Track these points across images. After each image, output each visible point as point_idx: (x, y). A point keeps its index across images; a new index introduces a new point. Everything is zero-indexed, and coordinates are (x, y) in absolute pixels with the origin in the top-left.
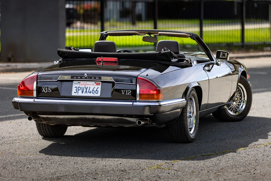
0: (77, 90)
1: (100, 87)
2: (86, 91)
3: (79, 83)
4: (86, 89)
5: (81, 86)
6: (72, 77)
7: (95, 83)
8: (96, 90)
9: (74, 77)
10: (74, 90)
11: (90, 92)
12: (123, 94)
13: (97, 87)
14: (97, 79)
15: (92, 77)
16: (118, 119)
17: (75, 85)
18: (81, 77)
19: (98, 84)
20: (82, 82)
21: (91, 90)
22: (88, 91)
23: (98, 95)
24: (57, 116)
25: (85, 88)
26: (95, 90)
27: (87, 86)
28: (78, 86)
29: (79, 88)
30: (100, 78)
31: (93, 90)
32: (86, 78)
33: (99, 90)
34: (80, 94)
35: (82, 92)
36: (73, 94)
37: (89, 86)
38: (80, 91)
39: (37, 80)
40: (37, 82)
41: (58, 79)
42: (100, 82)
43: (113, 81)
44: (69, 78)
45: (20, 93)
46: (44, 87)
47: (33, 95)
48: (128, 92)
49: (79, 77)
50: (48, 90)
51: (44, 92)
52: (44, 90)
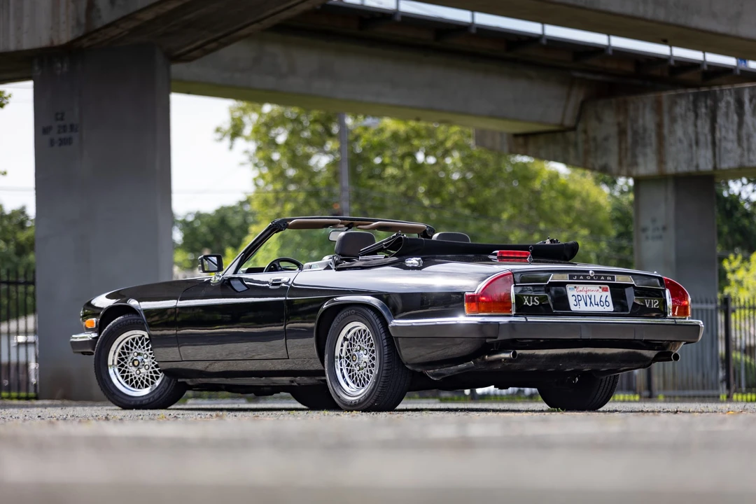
0: (577, 300)
1: (608, 293)
2: (591, 302)
3: (575, 287)
4: (590, 299)
5: (581, 294)
6: (571, 277)
7: (600, 287)
8: (606, 301)
9: (574, 276)
10: (572, 301)
11: (598, 305)
12: (647, 306)
13: (604, 294)
14: (609, 280)
15: (601, 276)
17: (571, 291)
18: (585, 278)
19: (605, 290)
20: (581, 287)
21: (598, 300)
22: (593, 303)
23: (611, 309)
25: (588, 297)
26: (603, 299)
27: (589, 293)
28: (575, 293)
29: (580, 298)
30: (613, 279)
31: (601, 301)
32: (592, 278)
33: (609, 299)
34: (582, 308)
35: (586, 305)
36: (573, 308)
37: (593, 294)
38: (582, 303)
39: (515, 283)
40: (515, 286)
41: (550, 280)
42: (607, 286)
43: (633, 283)
44: (565, 278)
45: (482, 308)
46: (526, 296)
47: (511, 312)
48: (654, 304)
49: (581, 277)
50: (534, 301)
51: (526, 305)
52: (526, 301)
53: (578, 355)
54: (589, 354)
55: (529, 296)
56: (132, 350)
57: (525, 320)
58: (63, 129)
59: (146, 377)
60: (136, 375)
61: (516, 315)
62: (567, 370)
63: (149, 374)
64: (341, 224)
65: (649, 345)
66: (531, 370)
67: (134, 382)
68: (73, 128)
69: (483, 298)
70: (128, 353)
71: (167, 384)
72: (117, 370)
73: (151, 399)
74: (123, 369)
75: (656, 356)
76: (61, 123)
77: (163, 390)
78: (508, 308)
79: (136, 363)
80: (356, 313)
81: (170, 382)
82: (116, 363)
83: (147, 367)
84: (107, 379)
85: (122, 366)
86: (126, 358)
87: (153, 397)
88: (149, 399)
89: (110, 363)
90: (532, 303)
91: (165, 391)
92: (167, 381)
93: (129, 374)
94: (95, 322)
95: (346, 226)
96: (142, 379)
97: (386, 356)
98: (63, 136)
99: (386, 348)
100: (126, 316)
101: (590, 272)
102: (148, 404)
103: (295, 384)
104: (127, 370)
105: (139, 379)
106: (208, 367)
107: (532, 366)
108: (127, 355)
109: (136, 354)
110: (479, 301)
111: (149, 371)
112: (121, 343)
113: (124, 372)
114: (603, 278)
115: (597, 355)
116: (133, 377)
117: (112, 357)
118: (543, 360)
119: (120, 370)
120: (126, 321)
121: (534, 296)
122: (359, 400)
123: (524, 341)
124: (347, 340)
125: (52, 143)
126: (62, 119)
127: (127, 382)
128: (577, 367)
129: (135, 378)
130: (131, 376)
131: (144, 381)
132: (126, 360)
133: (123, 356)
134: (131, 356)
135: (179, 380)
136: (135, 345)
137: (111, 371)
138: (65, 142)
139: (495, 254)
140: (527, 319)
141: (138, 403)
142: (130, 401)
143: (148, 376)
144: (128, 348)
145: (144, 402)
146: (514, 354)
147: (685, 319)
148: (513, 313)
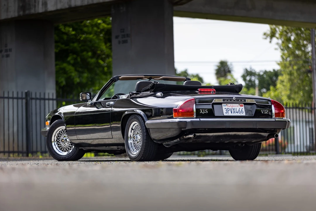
0: (227, 111)
1: (243, 107)
2: (234, 112)
3: (227, 105)
4: (234, 110)
5: (229, 108)
7: (239, 105)
8: (242, 111)
9: (225, 100)
10: (224, 111)
11: (237, 113)
12: (263, 113)
13: (241, 108)
14: (243, 101)
16: (254, 134)
17: (225, 107)
18: (231, 100)
19: (241, 106)
20: (229, 105)
21: (238, 110)
22: (235, 112)
23: (244, 114)
24: (208, 134)
25: (232, 109)
26: (240, 110)
27: (233, 108)
28: (226, 107)
29: (228, 110)
30: (245, 101)
31: (239, 111)
32: (234, 101)
33: (244, 110)
34: (230, 114)
35: (232, 113)
36: (225, 114)
37: (235, 108)
38: (230, 112)
39: (196, 103)
40: (196, 105)
41: (213, 102)
42: (243, 104)
43: (255, 102)
44: (221, 101)
45: (180, 115)
46: (201, 109)
47: (194, 116)
48: (266, 112)
49: (229, 100)
50: (205, 111)
51: (201, 113)
52: (201, 111)
53: (229, 135)
54: (235, 135)
55: (203, 109)
56: (62, 135)
57: (199, 120)
58: (124, 36)
59: (67, 147)
60: (63, 146)
61: (196, 118)
62: (226, 142)
63: (69, 146)
64: (145, 78)
65: (264, 131)
66: (207, 142)
67: (63, 149)
68: (128, 36)
69: (181, 110)
70: (60, 136)
71: (75, 150)
72: (56, 144)
73: (69, 157)
74: (58, 143)
75: (268, 135)
76: (123, 33)
77: (74, 152)
78: (192, 115)
79: (63, 141)
80: (135, 117)
81: (77, 149)
82: (55, 140)
83: (68, 142)
84: (52, 148)
85: (58, 142)
86: (60, 138)
87: (70, 155)
88: (68, 156)
89: (53, 140)
90: (204, 112)
91: (75, 153)
92: (75, 149)
93: (61, 145)
94: (49, 122)
95: (149, 79)
96: (66, 147)
97: (145, 137)
98: (124, 39)
99: (145, 133)
100: (59, 120)
101: (234, 98)
102: (68, 159)
103: (120, 149)
104: (60, 144)
105: (65, 147)
106: (92, 142)
107: (208, 140)
108: (60, 137)
109: (63, 136)
110: (179, 111)
111: (69, 144)
112: (57, 131)
113: (59, 144)
114: (240, 100)
115: (239, 135)
116: (62, 147)
117: (54, 138)
118: (212, 138)
119: (57, 144)
120: (59, 122)
121: (205, 109)
122: (136, 156)
123: (200, 129)
124: (133, 130)
125: (119, 42)
126: (123, 32)
127: (60, 149)
128: (230, 141)
129: (63, 147)
130: (62, 146)
131: (67, 148)
132: (59, 139)
133: (58, 138)
134: (62, 137)
135: (80, 148)
136: (63, 132)
137: (53, 144)
138: (125, 42)
139: (198, 90)
140: (200, 120)
141: (64, 158)
142: (61, 157)
143: (68, 146)
144: (60, 134)
145: (66, 158)
146: (195, 135)
147: (283, 118)
148: (195, 117)
